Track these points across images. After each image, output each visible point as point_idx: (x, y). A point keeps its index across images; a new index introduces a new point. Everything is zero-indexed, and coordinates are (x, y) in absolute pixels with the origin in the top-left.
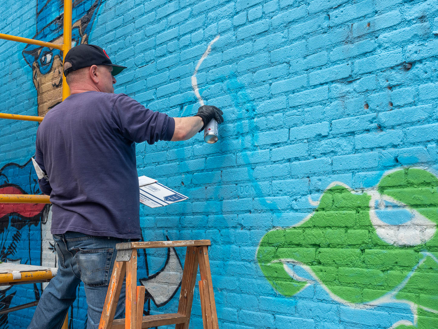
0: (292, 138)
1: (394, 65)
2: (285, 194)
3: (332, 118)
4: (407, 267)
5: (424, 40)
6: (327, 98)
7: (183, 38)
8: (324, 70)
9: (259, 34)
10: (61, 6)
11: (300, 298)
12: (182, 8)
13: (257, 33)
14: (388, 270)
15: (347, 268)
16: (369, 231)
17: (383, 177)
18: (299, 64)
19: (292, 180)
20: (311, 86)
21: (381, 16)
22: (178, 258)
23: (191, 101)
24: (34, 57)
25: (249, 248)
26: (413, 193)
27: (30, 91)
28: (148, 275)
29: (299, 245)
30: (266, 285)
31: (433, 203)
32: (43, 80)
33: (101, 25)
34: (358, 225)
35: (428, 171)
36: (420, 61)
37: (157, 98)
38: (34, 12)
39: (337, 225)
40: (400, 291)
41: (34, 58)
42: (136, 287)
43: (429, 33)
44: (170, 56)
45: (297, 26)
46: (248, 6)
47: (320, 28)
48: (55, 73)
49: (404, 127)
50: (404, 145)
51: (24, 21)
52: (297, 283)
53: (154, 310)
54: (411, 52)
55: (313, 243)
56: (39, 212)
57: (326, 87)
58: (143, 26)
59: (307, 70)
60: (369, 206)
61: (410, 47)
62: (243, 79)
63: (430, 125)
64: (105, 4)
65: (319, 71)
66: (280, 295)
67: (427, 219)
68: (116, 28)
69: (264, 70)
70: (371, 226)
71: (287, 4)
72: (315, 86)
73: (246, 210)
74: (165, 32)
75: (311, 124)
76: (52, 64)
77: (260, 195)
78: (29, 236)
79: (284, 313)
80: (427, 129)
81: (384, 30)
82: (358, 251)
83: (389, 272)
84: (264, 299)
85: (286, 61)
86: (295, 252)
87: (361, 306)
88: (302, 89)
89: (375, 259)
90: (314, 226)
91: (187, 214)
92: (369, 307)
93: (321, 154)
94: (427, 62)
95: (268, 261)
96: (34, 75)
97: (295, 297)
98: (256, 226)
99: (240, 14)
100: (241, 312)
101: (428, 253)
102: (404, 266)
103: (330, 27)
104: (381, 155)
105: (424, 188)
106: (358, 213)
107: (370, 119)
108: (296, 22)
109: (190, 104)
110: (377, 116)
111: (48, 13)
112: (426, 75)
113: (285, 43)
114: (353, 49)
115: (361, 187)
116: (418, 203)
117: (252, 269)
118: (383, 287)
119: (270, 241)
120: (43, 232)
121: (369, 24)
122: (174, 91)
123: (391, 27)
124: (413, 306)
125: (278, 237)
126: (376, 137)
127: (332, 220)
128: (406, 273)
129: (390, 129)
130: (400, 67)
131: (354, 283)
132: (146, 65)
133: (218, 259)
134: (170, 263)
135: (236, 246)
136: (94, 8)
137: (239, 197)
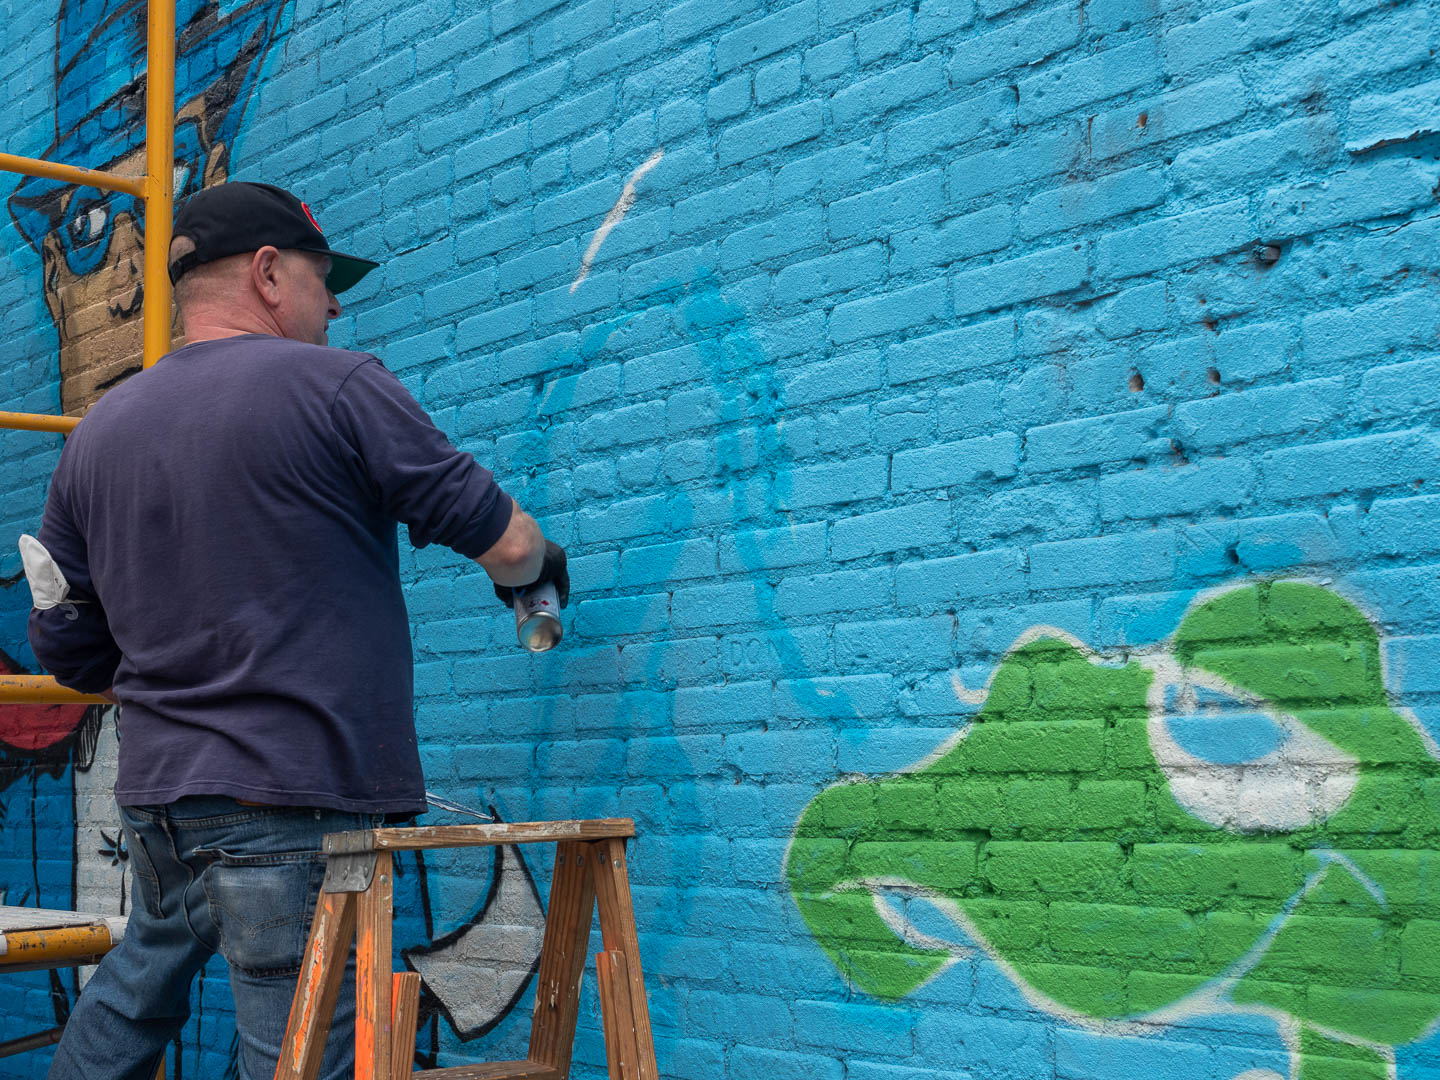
0: (897, 487)
1: (1225, 251)
2: (878, 668)
3: (1026, 420)
4: (1268, 898)
5: (1318, 169)
6: (1010, 356)
7: (543, 158)
8: (1001, 264)
9: (790, 147)
10: (137, 49)
11: (928, 1003)
12: (540, 61)
13: (784, 144)
14: (1206, 910)
15: (1078, 906)
16: (1147, 786)
17: (1190, 610)
18: (922, 243)
19: (899, 621)
20: (958, 317)
21: (1182, 92)
22: (529, 879)
23: (571, 366)
24: (47, 217)
25: (763, 843)
26: (1286, 662)
27: (35, 331)
28: (430, 934)
29: (921, 832)
30: (815, 963)
31: (1348, 693)
32: (79, 295)
33: (270, 113)
34: (1111, 764)
35: (1333, 590)
36: (1307, 239)
37: (460, 354)
38: (46, 66)
39: (1046, 766)
40: (1246, 975)
41: (46, 222)
42: (388, 977)
43: (1333, 149)
44: (501, 218)
45: (914, 121)
46: (755, 56)
47: (987, 130)
48: (119, 271)
49: (1256, 451)
50: (1255, 508)
51: (13, 97)
52: (918, 956)
53: (449, 1050)
54: (1279, 210)
55: (970, 824)
56: (66, 734)
57: (1006, 318)
58: (412, 117)
59: (946, 265)
60: (1147, 703)
61: (1274, 191)
62: (740, 294)
63: (1339, 443)
64: (286, 45)
65: (985, 269)
66: (863, 996)
67: (1331, 744)
68: (321, 124)
69: (809, 263)
70: (1152, 767)
71: (882, 51)
72: (972, 317)
73: (751, 721)
74: (486, 138)
75: (961, 438)
76: (110, 242)
77: (796, 669)
78: (33, 811)
79: (875, 1055)
80: (1328, 457)
81: (1194, 136)
82: (1112, 849)
83: (1210, 915)
84: (813, 1010)
85: (878, 236)
86: (910, 855)
87: (1123, 1026)
88: (930, 328)
89: (1165, 874)
90: (972, 771)
91: (559, 735)
92: (1146, 1029)
93: (994, 536)
94: (1329, 243)
95: (824, 886)
96: (47, 277)
97: (910, 1001)
98: (784, 771)
99: (727, 82)
100: (735, 1052)
101: (1334, 855)
102: (1258, 897)
103: (1018, 125)
104: (1184, 539)
105: (1321, 646)
106: (1113, 726)
107: (1149, 422)
108: (912, 108)
109: (566, 375)
110: (1171, 413)
111: (95, 74)
112: (1324, 282)
113: (874, 177)
114: (1095, 196)
115: (1122, 642)
116: (1302, 692)
117: (770, 911)
118: (1192, 966)
119: (827, 820)
120: (79, 797)
121: (1144, 119)
122: (514, 332)
123: (1214, 127)
124: (1289, 1025)
125: (855, 807)
126: (1166, 482)
127: (1027, 749)
128: (1264, 918)
129: (1213, 455)
130: (1242, 258)
131: (1099, 954)
132: (420, 247)
133: (659, 879)
134: (504, 897)
135: (719, 839)
136: (250, 57)
137: (727, 677)
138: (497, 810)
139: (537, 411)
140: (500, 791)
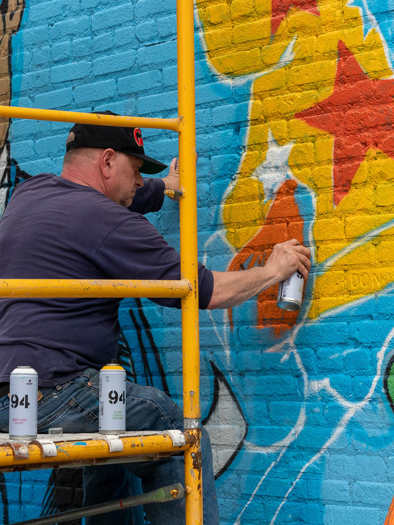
22: (236, 400)
23: (257, 120)
44: (212, 31)
62: (356, 89)
73: (363, 315)
91: (252, 322)
100: (355, 485)
109: (254, 125)
132: (159, 43)
133: (312, 398)
134: (220, 411)
135: (345, 376)
137: (350, 292)
138: (215, 363)
139: (236, 143)
140: (216, 353)
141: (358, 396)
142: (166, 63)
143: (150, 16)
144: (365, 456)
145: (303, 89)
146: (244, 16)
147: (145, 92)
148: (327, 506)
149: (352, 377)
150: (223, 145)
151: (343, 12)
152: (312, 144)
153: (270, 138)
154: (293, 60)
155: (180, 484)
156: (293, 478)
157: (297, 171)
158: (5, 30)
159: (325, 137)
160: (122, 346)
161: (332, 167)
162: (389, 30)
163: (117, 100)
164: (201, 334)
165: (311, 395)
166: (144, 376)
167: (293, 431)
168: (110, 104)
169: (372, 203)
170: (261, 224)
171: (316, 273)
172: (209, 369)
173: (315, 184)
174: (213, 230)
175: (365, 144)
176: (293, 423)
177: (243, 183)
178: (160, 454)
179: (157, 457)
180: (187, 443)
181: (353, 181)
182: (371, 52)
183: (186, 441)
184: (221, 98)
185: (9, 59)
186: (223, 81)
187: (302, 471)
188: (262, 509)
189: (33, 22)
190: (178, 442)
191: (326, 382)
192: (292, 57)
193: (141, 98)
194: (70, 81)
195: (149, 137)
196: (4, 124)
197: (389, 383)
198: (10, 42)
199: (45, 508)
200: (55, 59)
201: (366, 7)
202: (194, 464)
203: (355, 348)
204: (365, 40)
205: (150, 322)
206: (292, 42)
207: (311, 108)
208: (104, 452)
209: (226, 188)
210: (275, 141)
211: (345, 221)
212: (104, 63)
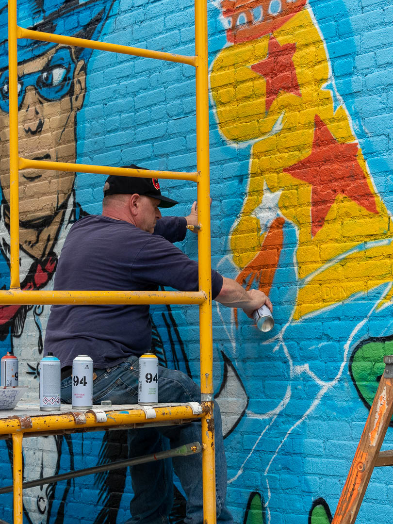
22: (240, 380)
30: (360, 408)
32: (7, 121)
48: (29, 113)
56: (7, 320)
64: (115, 20)
73: (334, 317)
76: (24, 99)
84: (359, 425)
85: (384, 133)
95: (363, 379)
98: (347, 336)
113: (382, 110)
117: (342, 389)
119: (365, 355)
120: (15, 348)
125: (375, 350)
132: (184, 117)
133: (296, 378)
134: (228, 387)
135: (321, 362)
136: (96, 23)
137: (324, 300)
138: (225, 353)
139: (240, 191)
140: (225, 345)
141: (330, 377)
142: (189, 132)
143: (177, 97)
144: (335, 422)
145: (289, 151)
146: (246, 97)
147: (174, 153)
148: (307, 458)
149: (326, 363)
150: (231, 192)
151: (318, 94)
152: (296, 191)
153: (265, 187)
154: (282, 129)
155: (198, 442)
156: (282, 438)
157: (285, 211)
158: (72, 108)
159: (305, 186)
160: (157, 339)
161: (310, 208)
162: (353, 107)
163: (153, 159)
164: (214, 330)
165: (295, 376)
166: (172, 362)
167: (282, 403)
168: (148, 162)
169: (340, 235)
170: (259, 250)
171: (298, 286)
172: (220, 357)
173: (298, 221)
174: (223, 254)
175: (335, 191)
176: (282, 397)
177: (245, 220)
178: (184, 420)
179: (181, 422)
180: (203, 412)
181: (326, 219)
182: (339, 123)
183: (203, 411)
184: (229, 157)
185: (75, 129)
186: (231, 145)
187: (289, 432)
188: (259, 460)
189: (92, 103)
190: (196, 411)
191: (306, 366)
192: (281, 128)
193: (171, 158)
194: (119, 145)
195: (176, 186)
196: (71, 177)
197: (353, 368)
198: (75, 117)
199: (100, 459)
200: (108, 130)
201: (336, 90)
202: (208, 427)
203: (328, 341)
204: (335, 115)
205: (177, 322)
206: (281, 117)
207: (295, 165)
208: (141, 419)
209: (232, 224)
210: (269, 189)
211: (320, 247)
212: (144, 132)
